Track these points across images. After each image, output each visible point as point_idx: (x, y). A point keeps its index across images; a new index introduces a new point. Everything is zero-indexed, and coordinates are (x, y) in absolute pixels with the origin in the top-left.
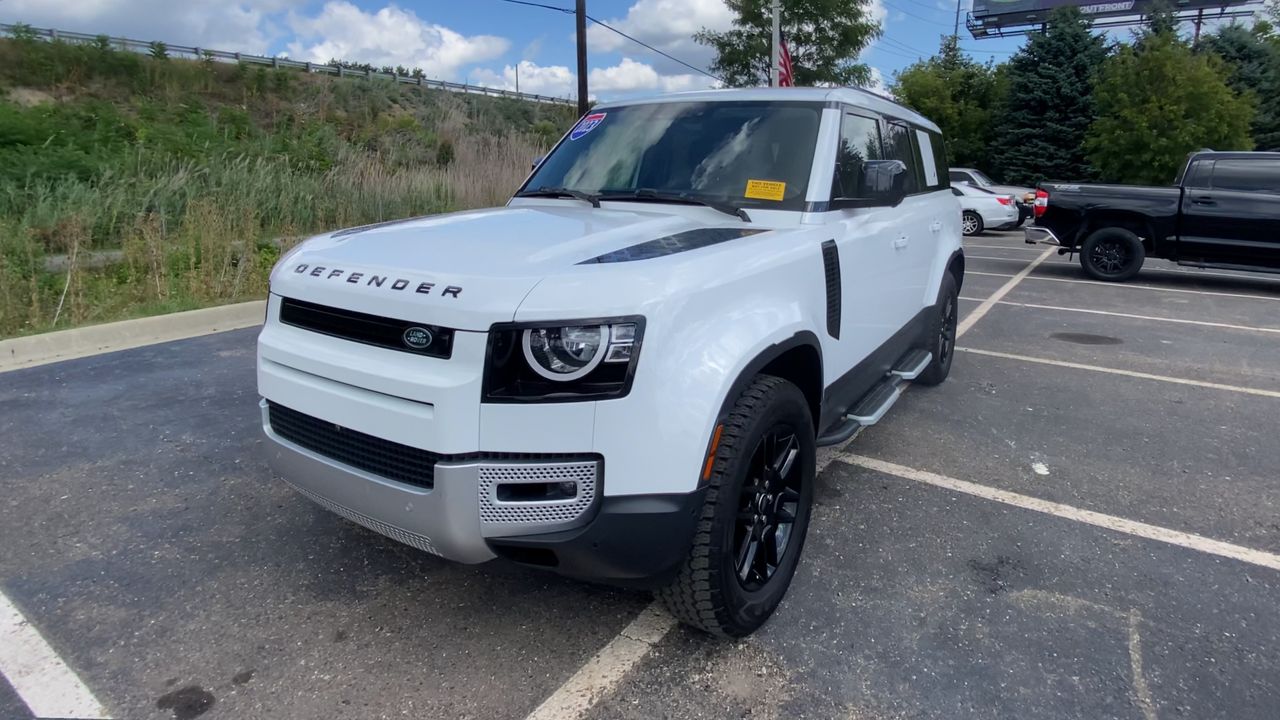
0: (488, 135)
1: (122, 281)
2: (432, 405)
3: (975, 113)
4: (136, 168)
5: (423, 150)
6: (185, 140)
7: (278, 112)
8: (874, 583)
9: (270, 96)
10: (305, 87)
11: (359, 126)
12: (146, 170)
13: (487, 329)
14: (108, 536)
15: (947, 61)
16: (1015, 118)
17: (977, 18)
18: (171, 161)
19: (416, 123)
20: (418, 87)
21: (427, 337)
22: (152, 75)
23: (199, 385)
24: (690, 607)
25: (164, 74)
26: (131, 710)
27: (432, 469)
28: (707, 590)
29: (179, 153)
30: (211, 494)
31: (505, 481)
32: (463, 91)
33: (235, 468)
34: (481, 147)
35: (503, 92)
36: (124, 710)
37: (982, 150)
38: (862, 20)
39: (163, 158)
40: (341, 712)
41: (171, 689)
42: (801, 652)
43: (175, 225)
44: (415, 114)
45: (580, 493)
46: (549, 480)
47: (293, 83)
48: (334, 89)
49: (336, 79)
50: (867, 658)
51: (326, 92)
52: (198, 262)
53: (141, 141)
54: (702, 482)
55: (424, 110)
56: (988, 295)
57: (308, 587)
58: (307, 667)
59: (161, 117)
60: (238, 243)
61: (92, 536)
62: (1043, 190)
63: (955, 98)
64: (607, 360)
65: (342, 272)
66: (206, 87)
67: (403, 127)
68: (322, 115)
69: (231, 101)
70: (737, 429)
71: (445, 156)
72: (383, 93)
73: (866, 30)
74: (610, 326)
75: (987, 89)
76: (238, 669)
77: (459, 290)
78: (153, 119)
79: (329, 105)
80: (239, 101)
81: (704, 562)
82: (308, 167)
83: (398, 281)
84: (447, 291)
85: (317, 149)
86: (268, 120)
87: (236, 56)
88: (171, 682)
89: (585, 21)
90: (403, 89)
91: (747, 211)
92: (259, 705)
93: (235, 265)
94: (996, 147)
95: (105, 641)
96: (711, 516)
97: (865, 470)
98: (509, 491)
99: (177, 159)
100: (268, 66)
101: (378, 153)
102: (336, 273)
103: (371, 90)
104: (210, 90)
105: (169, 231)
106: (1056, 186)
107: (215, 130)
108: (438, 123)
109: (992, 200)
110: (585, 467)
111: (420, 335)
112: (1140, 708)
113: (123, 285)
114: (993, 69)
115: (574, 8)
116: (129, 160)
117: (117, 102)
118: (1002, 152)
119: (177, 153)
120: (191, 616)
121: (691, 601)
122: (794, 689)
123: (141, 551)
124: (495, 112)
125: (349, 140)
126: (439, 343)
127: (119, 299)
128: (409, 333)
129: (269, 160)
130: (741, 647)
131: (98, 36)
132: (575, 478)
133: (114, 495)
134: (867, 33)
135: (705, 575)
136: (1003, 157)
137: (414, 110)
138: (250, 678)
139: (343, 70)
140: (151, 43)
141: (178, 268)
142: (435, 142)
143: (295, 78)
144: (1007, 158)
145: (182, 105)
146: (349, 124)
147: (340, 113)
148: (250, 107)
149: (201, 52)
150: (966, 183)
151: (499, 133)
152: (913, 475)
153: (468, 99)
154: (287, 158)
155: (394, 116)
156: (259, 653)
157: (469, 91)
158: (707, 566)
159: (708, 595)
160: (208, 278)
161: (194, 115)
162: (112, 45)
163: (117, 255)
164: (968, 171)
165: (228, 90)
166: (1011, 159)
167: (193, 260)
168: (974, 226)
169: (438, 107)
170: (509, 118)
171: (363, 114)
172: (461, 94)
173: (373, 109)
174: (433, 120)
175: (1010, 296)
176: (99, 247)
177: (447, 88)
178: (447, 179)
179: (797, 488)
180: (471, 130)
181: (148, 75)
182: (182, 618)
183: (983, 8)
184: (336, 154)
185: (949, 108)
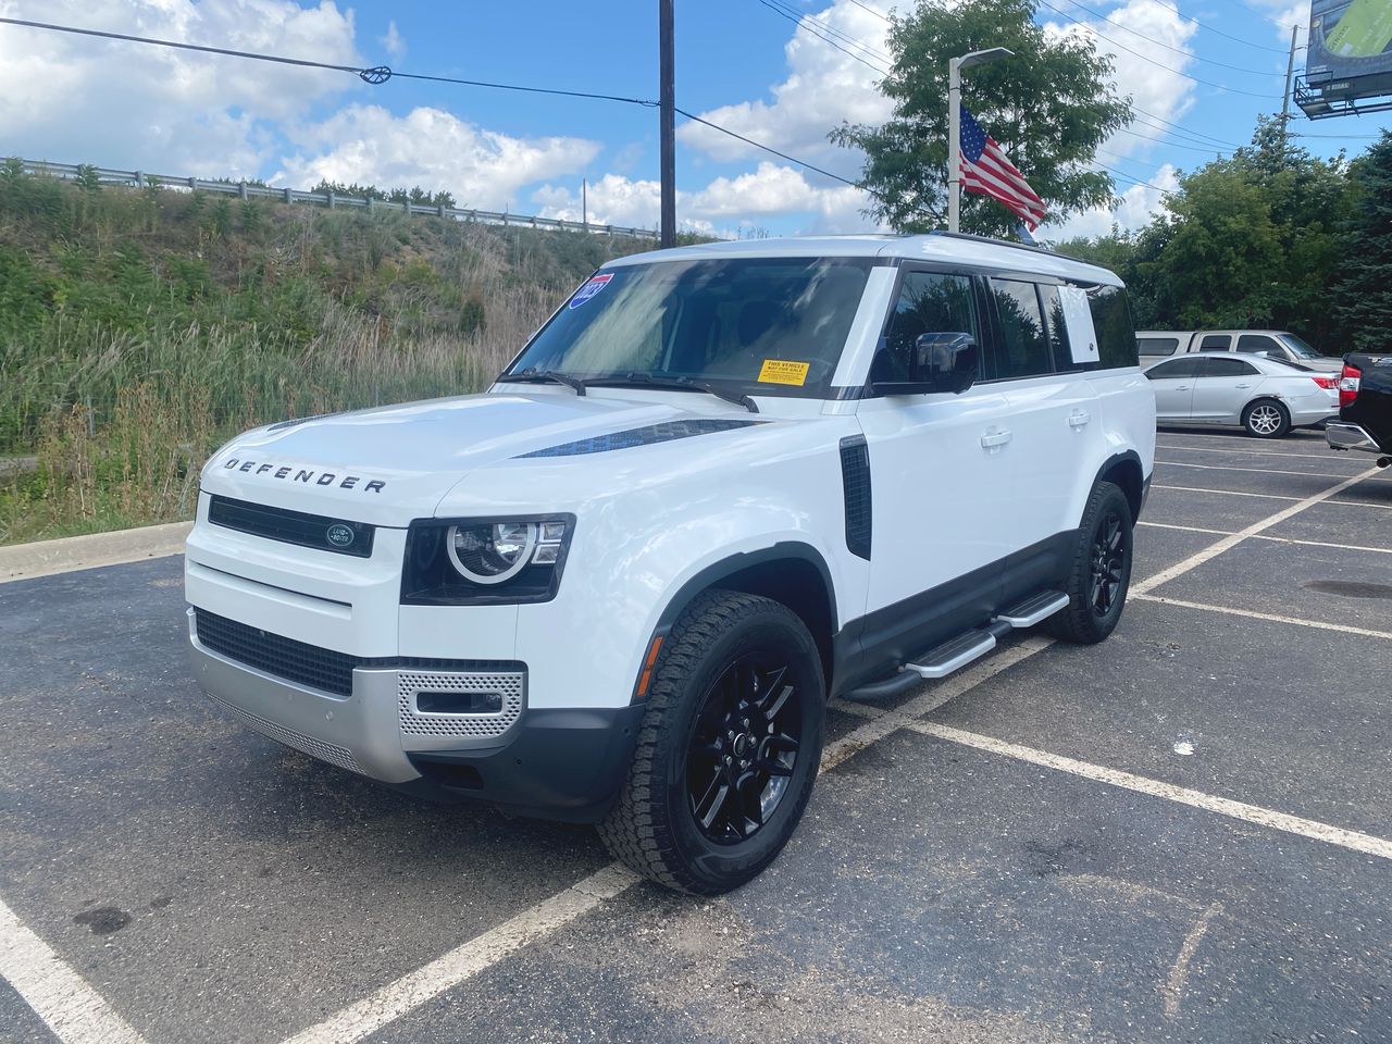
0: (535, 287)
1: (36, 496)
2: (350, 605)
3: (1312, 241)
4: (56, 343)
5: (442, 312)
6: (119, 302)
7: (245, 261)
8: (894, 858)
9: (233, 238)
10: (283, 224)
11: (354, 279)
12: (69, 346)
13: (407, 526)
14: (25, 771)
15: (1265, 157)
16: (1373, 246)
17: (1313, 86)
18: (100, 333)
19: (434, 272)
20: (439, 220)
21: (349, 535)
22: (78, 214)
23: (128, 619)
24: (636, 848)
25: (94, 210)
26: (47, 923)
27: (350, 675)
28: (649, 825)
29: (113, 321)
30: (137, 734)
31: (423, 689)
32: (502, 223)
33: (166, 709)
34: (523, 306)
35: (559, 223)
36: (41, 922)
37: (1318, 300)
38: (1098, 98)
39: (91, 328)
40: (259, 936)
41: (88, 909)
42: (775, 917)
43: (103, 421)
44: (432, 260)
45: (506, 707)
46: (471, 690)
47: (267, 220)
48: (321, 227)
49: (324, 212)
50: (850, 927)
51: (311, 230)
52: (134, 470)
53: (62, 306)
54: (635, 700)
55: (445, 253)
56: (1238, 527)
57: (236, 827)
58: (227, 898)
59: (89, 270)
60: (187, 446)
61: (8, 770)
62: (1355, 367)
63: (1276, 217)
64: (534, 561)
65: (271, 466)
66: (150, 225)
67: (416, 278)
68: (303, 264)
69: (183, 245)
70: (692, 648)
71: (472, 320)
72: (389, 231)
73: (1106, 114)
74: (538, 525)
75: (1331, 201)
76: (157, 895)
77: (383, 485)
78: (79, 275)
79: (314, 249)
80: (192, 245)
81: (644, 793)
82: (282, 338)
83: (325, 475)
84: (370, 485)
85: (296, 313)
86: (231, 273)
87: (190, 182)
88: (88, 903)
89: (673, 116)
90: (420, 222)
91: (755, 399)
92: (175, 926)
93: (182, 476)
94: (1342, 295)
95: (22, 865)
96: (653, 741)
97: (936, 740)
98: (430, 701)
99: (109, 329)
100: (233, 195)
101: (379, 317)
102: (265, 468)
103: (372, 226)
104: (154, 232)
105: (97, 428)
106: (1375, 360)
107: (159, 289)
108: (465, 273)
109: (1306, 381)
110: (511, 678)
111: (343, 532)
112: (1164, 995)
113: (37, 502)
114: (1343, 168)
115: (658, 99)
116: (47, 331)
117: (32, 251)
118: (1352, 303)
119: (108, 321)
120: (111, 848)
121: (636, 840)
122: (753, 950)
123: (61, 785)
124: (547, 252)
125: (338, 297)
126: (359, 540)
127: (32, 519)
128: (332, 530)
129: (231, 329)
130: (707, 908)
131: (8, 160)
132: (499, 690)
133: (31, 731)
134: (1106, 118)
135: (647, 807)
136: (1353, 310)
137: (432, 254)
138: (169, 903)
139: (334, 198)
140: (78, 167)
141: (106, 479)
142: (459, 300)
143: (268, 212)
144: (1359, 312)
145: (116, 253)
146: (340, 276)
147: (330, 261)
148: (207, 255)
149: (143, 177)
150: (1265, 353)
151: (548, 284)
152: (1001, 748)
153: (508, 234)
154: (255, 327)
155: (403, 263)
156: (179, 882)
157: (510, 223)
158: (648, 797)
159: (650, 832)
160: (146, 493)
161: (131, 268)
162: (28, 172)
163: (31, 461)
164: (1273, 335)
165: (179, 232)
166: (1367, 313)
167: (128, 467)
168: (1276, 422)
169: (464, 249)
170: (567, 262)
171: (360, 261)
172: (498, 227)
173: (373, 255)
174: (458, 267)
175: (1279, 528)
176: (7, 450)
177: (479, 220)
178: (472, 354)
179: (796, 733)
180: (511, 281)
181: (73, 212)
182: (101, 849)
183: (1323, 68)
184: (320, 320)
185: (1267, 234)
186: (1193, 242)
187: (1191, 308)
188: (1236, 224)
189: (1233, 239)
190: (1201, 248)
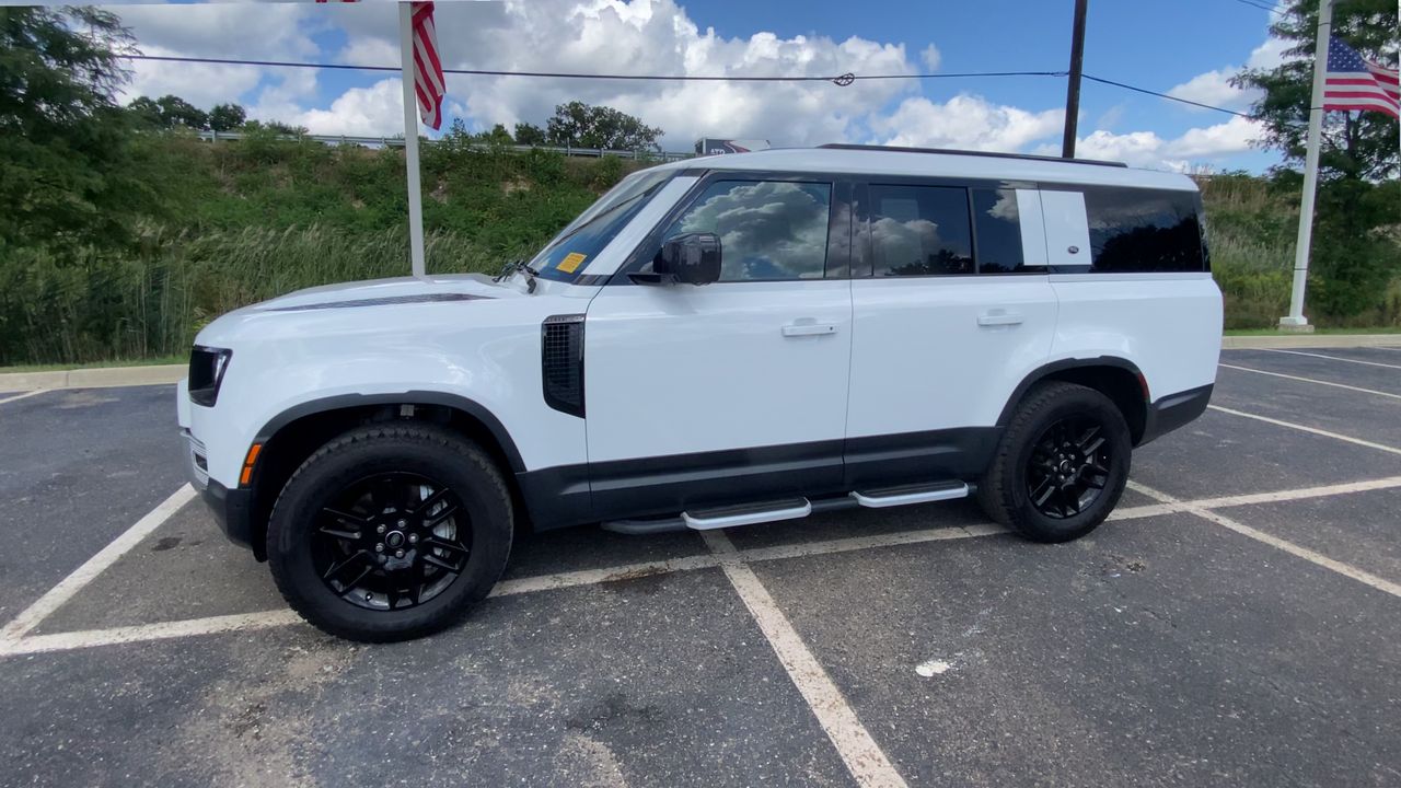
54: (241, 486)
89: (1079, 81)
115: (1068, 70)
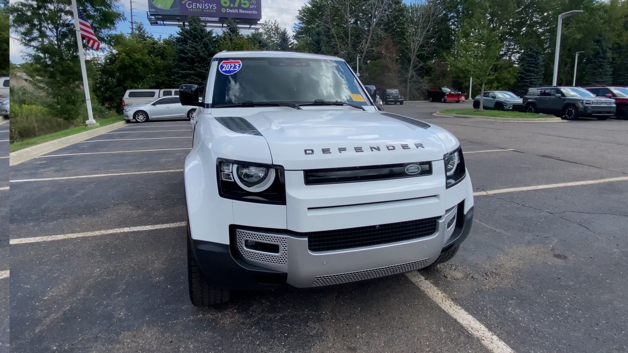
3: (160, 62)
13: (443, 158)
15: (140, 35)
16: (181, 65)
17: (151, 15)
21: (418, 168)
27: (435, 225)
31: (449, 221)
37: (167, 80)
63: (149, 54)
75: (163, 51)
91: (363, 107)
111: (414, 168)
114: (161, 41)
128: (408, 168)
183: (154, 10)
185: (148, 59)
186: (124, 61)
187: (128, 82)
188: (138, 56)
189: (137, 61)
190: (127, 63)
